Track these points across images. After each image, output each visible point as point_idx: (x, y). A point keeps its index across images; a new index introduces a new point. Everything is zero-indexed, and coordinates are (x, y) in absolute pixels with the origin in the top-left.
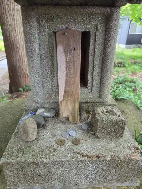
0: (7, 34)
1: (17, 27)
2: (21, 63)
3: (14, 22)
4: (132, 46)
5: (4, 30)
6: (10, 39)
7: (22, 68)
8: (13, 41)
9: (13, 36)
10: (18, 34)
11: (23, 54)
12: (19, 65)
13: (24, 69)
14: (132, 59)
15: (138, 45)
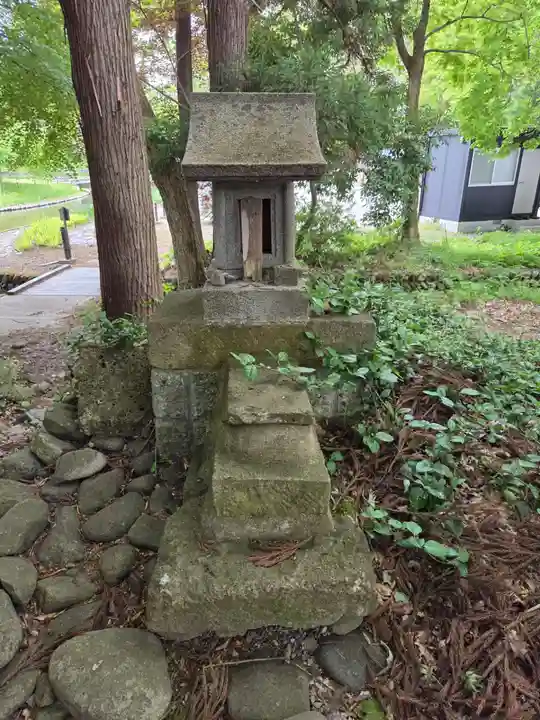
0: (107, 195)
1: (133, 178)
2: (138, 269)
3: (127, 167)
4: (479, 225)
5: (101, 186)
6: (113, 209)
7: (140, 281)
8: (123, 213)
9: (121, 200)
10: (134, 195)
11: (143, 247)
12: (133, 274)
13: (145, 286)
14: (475, 265)
15: (504, 221)
